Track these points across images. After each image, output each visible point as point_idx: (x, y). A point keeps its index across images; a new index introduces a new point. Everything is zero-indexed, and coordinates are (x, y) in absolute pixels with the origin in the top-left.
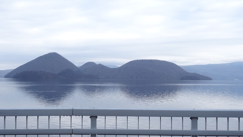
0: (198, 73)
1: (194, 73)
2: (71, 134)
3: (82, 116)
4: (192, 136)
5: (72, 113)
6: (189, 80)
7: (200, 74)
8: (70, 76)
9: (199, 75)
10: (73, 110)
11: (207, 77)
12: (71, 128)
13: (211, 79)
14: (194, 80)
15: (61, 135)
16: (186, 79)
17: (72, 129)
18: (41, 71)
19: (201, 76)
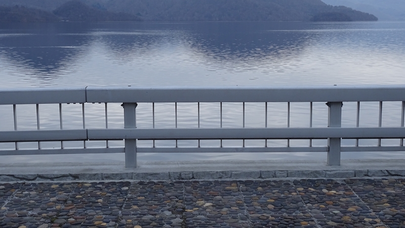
0: (348, 7)
1: (340, 7)
2: (85, 140)
3: (106, 104)
4: (330, 138)
5: (86, 97)
6: (329, 20)
7: (354, 8)
8: (80, 16)
9: (350, 10)
10: (86, 91)
11: (368, 14)
12: (84, 127)
13: (375, 19)
14: (339, 21)
15: (63, 142)
16: (324, 20)
17: (87, 130)
18: (17, 6)
19: (354, 12)
